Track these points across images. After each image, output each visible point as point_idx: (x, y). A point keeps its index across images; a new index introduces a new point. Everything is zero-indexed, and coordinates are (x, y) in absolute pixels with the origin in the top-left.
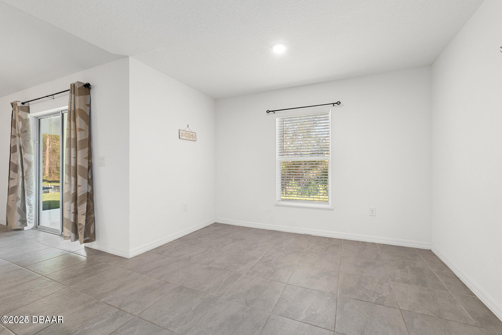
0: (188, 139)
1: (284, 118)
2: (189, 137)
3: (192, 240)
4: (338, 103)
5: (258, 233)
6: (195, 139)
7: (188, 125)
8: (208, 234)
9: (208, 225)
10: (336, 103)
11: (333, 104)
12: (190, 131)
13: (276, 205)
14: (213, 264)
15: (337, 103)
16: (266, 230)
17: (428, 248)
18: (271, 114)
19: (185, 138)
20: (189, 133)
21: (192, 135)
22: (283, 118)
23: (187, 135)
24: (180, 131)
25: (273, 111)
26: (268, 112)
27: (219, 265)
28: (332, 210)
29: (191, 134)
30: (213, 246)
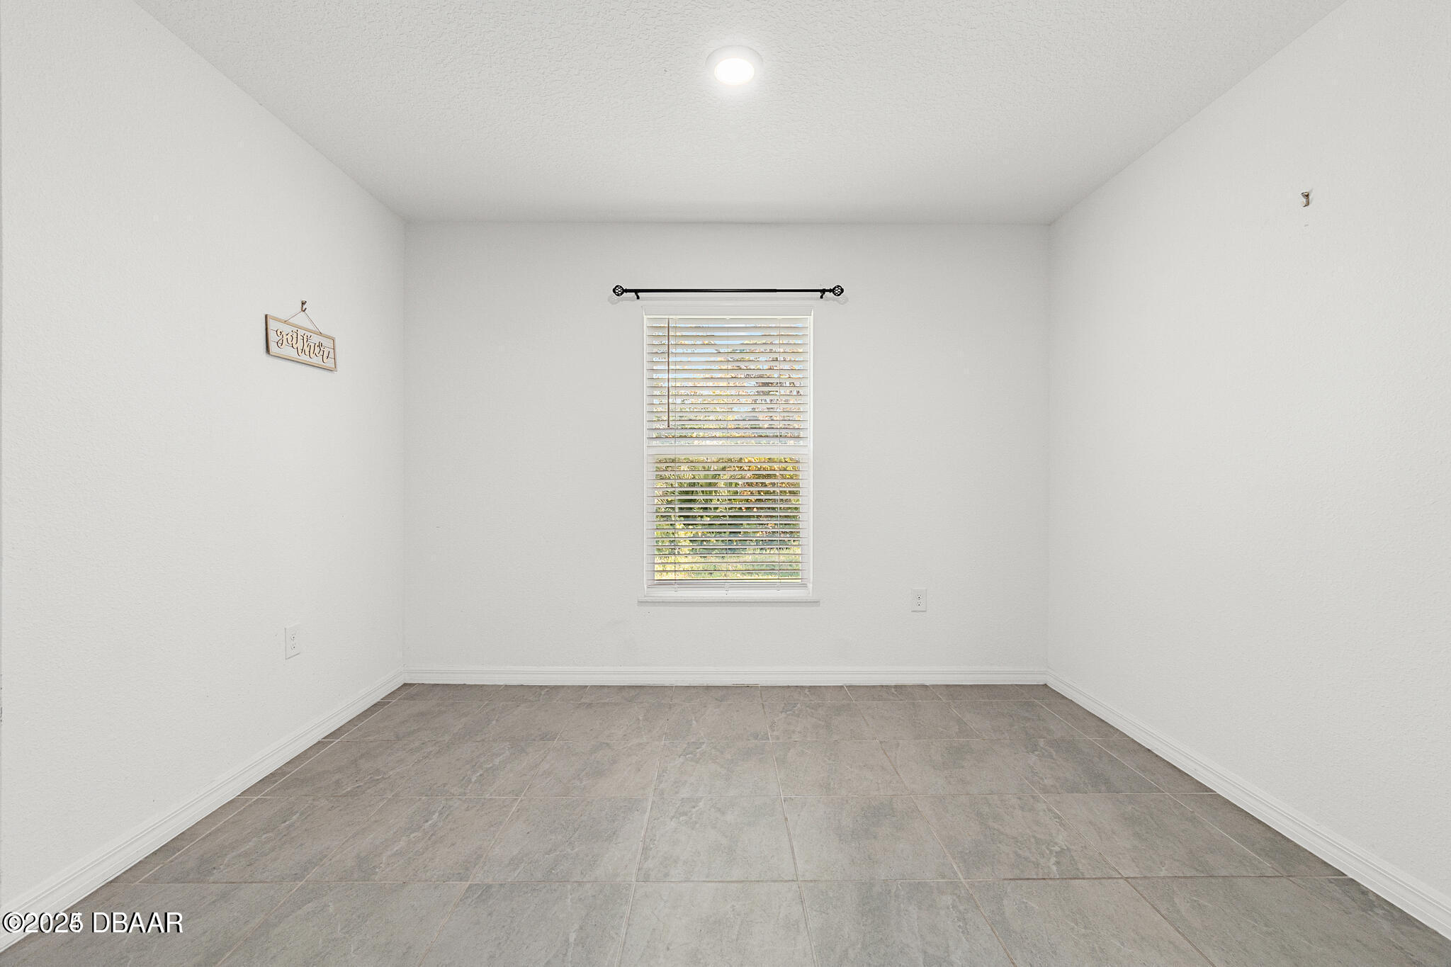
0: (304, 358)
1: (671, 317)
2: (307, 353)
3: (337, 777)
4: (837, 291)
5: (590, 705)
6: (329, 363)
7: (303, 304)
8: (398, 738)
9: (378, 700)
10: (830, 291)
11: (823, 291)
12: (314, 329)
13: (641, 603)
14: (486, 868)
15: (834, 288)
16: (609, 687)
17: (1040, 680)
18: (627, 299)
19: (292, 353)
20: (309, 334)
21: (320, 345)
22: (667, 317)
23: (300, 341)
24: (270, 322)
25: (636, 291)
26: (619, 291)
27: (515, 869)
28: (816, 603)
29: (316, 339)
30: (445, 785)
